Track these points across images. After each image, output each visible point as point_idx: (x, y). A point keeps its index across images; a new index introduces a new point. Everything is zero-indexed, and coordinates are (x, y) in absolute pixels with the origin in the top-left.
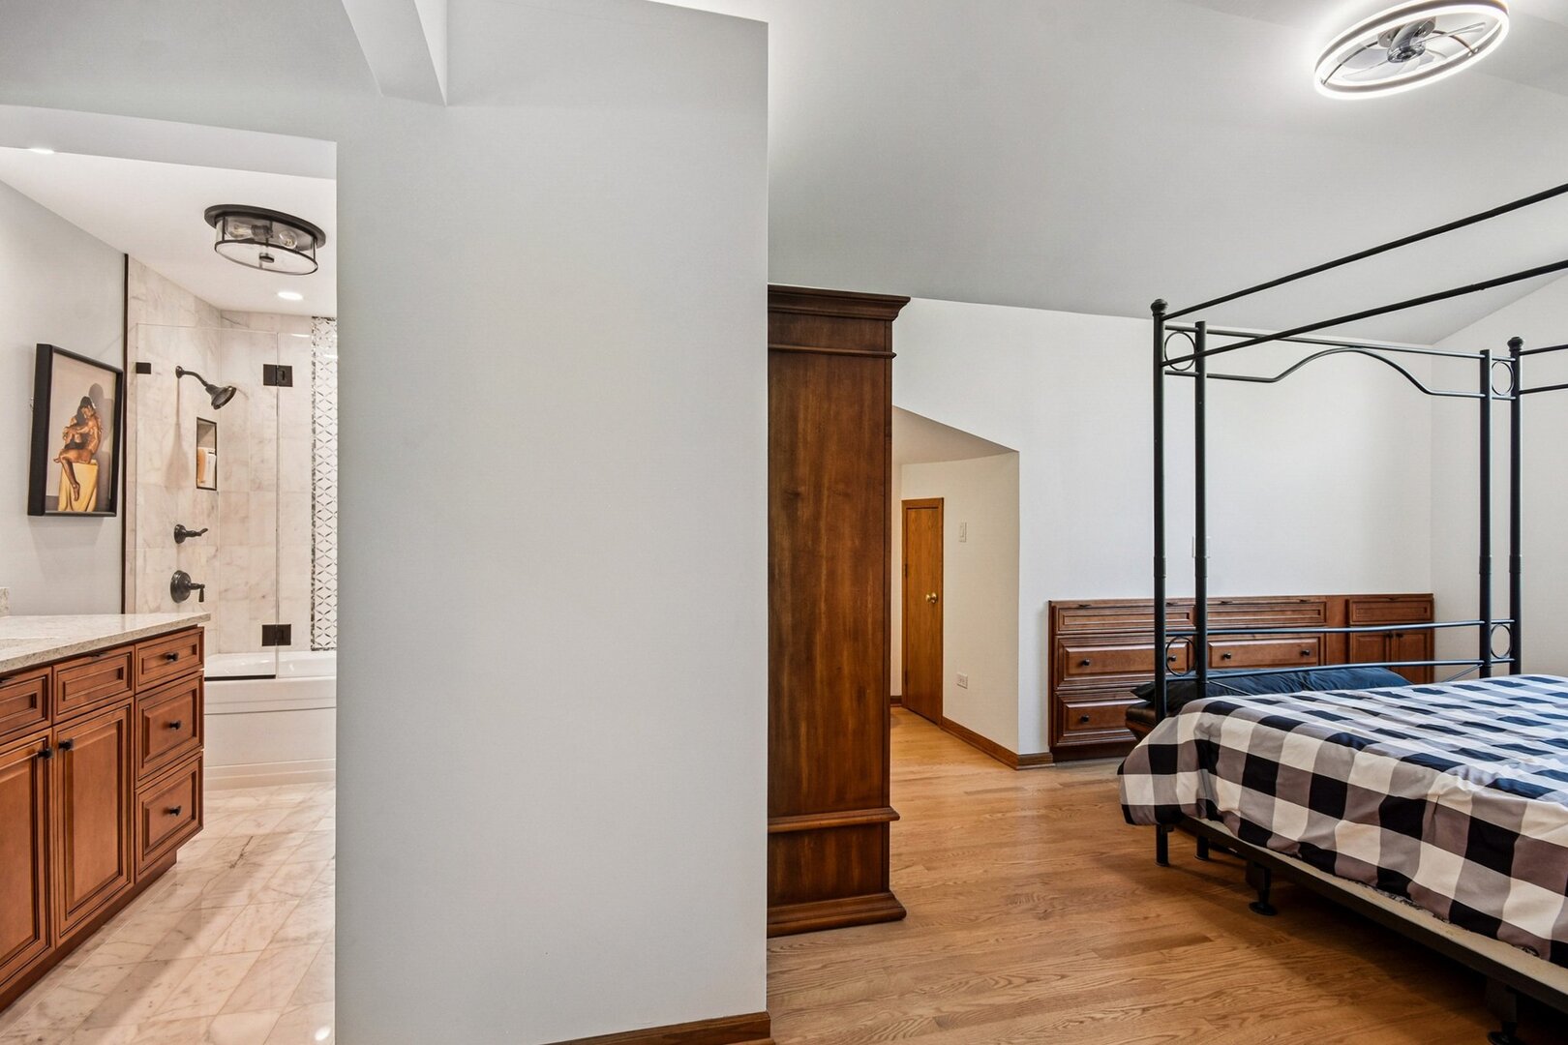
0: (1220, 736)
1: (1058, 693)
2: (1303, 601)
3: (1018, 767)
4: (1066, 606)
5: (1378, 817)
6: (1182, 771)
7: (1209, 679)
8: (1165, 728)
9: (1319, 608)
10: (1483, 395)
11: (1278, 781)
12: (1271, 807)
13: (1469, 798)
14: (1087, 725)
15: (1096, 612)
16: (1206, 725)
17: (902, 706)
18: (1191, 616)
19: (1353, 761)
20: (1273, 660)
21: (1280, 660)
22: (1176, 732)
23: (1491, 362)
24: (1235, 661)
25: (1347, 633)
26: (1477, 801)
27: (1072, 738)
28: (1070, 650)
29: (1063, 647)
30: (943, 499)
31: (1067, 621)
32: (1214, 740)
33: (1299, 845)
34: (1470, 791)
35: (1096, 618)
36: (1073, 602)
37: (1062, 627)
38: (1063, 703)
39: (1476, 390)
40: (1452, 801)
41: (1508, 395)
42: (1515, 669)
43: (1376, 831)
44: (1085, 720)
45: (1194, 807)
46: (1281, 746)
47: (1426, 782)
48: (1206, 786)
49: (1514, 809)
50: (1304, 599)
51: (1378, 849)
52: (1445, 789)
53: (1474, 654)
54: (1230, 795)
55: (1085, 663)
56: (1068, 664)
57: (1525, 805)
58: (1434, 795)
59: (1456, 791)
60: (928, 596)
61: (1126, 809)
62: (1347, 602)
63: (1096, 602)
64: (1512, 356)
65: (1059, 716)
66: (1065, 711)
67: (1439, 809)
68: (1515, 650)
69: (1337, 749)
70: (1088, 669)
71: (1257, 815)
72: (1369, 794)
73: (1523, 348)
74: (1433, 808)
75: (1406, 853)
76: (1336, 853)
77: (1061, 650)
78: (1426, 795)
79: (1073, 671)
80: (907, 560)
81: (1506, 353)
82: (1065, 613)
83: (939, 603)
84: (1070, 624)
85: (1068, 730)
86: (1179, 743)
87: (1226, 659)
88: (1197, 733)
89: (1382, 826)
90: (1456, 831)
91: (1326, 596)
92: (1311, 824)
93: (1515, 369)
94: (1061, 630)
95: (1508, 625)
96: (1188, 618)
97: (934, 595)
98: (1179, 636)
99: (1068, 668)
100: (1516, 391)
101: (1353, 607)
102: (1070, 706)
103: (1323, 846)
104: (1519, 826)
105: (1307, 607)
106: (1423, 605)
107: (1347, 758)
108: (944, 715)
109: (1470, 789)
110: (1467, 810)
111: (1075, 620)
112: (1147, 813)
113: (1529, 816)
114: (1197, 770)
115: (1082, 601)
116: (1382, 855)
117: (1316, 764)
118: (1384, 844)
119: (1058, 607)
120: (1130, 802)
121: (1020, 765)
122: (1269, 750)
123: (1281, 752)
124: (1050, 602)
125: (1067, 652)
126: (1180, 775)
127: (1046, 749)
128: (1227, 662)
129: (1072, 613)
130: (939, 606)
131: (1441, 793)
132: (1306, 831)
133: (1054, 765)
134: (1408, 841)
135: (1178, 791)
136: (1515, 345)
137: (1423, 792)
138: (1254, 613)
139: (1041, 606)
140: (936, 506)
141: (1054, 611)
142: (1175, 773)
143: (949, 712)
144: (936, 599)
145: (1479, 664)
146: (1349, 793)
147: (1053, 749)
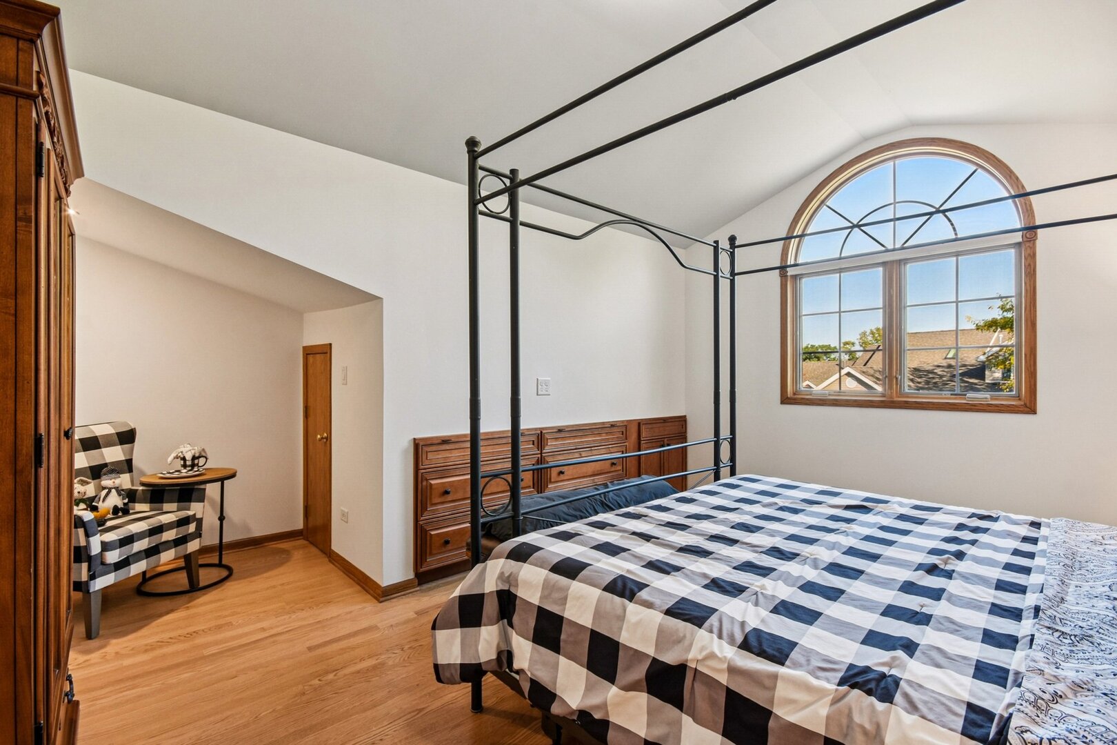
0: (517, 586)
1: (421, 523)
2: (613, 425)
3: (381, 599)
4: (429, 442)
5: (645, 683)
6: (485, 625)
7: (523, 514)
8: (475, 576)
9: (622, 429)
10: (715, 273)
11: (563, 637)
12: (556, 666)
13: (725, 666)
14: (449, 547)
15: (457, 446)
16: (507, 575)
17: (304, 539)
18: (536, 443)
19: (624, 616)
20: (594, 472)
21: (598, 471)
22: (484, 581)
23: (720, 250)
24: (567, 475)
25: (639, 456)
26: (733, 670)
27: (433, 562)
28: (433, 482)
29: (427, 480)
30: (331, 344)
31: (430, 456)
32: (513, 590)
33: (578, 713)
34: (725, 657)
35: (456, 451)
36: (437, 437)
37: (426, 462)
38: (426, 531)
39: (711, 270)
40: (708, 667)
41: (728, 276)
42: (733, 473)
43: (642, 698)
44: (447, 542)
45: (494, 663)
46: (565, 598)
47: (686, 642)
48: (506, 638)
49: (767, 682)
50: (613, 423)
51: (645, 718)
52: (704, 654)
53: (711, 464)
54: (525, 653)
55: (447, 493)
56: (431, 494)
57: (775, 677)
58: (692, 660)
59: (712, 656)
60: (319, 436)
61: (436, 667)
62: (640, 424)
63: (458, 436)
64: (731, 248)
65: (422, 542)
66: (428, 538)
67: (698, 676)
68: (733, 458)
69: (612, 601)
70: (449, 498)
71: (543, 676)
72: (638, 655)
73: (737, 243)
74: (693, 672)
75: (669, 724)
76: (608, 721)
77: (424, 483)
78: (687, 661)
79: (436, 500)
80: (307, 404)
81: (727, 246)
82: (425, 449)
83: (328, 442)
84: (434, 458)
85: (431, 554)
86: (485, 592)
87: (561, 475)
88: (499, 584)
89: (648, 693)
90: (713, 703)
91: (627, 421)
92: (589, 688)
93: (732, 256)
94: (425, 464)
95: (729, 440)
96: (533, 444)
97: (325, 435)
98: (496, 476)
99: (431, 499)
100: (733, 274)
101: (643, 427)
102: (433, 533)
103: (597, 716)
104: (772, 701)
105: (615, 429)
106: (681, 423)
107: (619, 612)
108: (333, 548)
109: (725, 655)
110: (723, 679)
111: (438, 454)
112: (453, 672)
113: (781, 691)
114: (498, 622)
115: (445, 437)
116: (649, 725)
117: (594, 619)
118: (650, 712)
119: (421, 443)
120: (440, 662)
121: (383, 597)
122: (555, 602)
123: (566, 604)
124: (415, 439)
125: (431, 484)
126: (483, 628)
127: (411, 575)
128: (562, 477)
129: (434, 448)
130: (328, 445)
131: (700, 657)
132: (585, 696)
133: (418, 588)
134: (670, 711)
135: (480, 648)
136: (732, 239)
137: (684, 658)
138: (581, 436)
139: (405, 443)
140: (325, 351)
141: (419, 448)
142: (480, 626)
143: (336, 546)
144: (327, 438)
145: (714, 470)
146: (621, 653)
147: (417, 575)
